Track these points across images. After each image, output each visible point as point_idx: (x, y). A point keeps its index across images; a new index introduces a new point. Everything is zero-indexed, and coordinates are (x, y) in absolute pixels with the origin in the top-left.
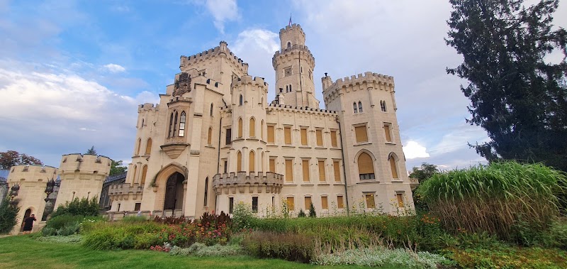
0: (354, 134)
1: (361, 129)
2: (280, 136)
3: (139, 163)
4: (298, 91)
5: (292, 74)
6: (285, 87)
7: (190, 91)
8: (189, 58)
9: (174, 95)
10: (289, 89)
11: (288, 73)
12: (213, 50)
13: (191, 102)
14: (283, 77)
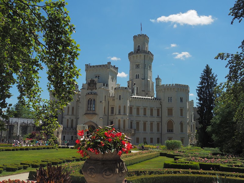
3: (70, 118)
4: (142, 79)
5: (140, 68)
6: (135, 75)
7: (96, 89)
8: (91, 67)
9: (88, 90)
10: (137, 77)
11: (138, 66)
12: (104, 65)
13: (97, 95)
14: (135, 68)
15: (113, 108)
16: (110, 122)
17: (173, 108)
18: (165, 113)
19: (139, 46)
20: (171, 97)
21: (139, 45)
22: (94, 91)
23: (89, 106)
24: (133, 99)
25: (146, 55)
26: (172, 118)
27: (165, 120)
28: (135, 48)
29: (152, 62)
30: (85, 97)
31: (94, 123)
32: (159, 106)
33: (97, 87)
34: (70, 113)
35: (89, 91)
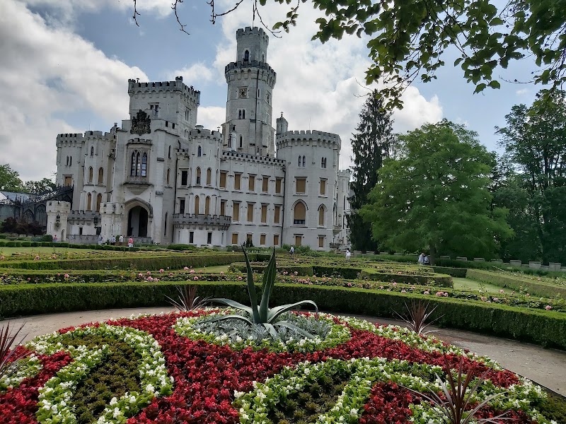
0: (295, 184)
1: (301, 181)
2: (230, 182)
3: (94, 192)
4: (252, 121)
5: (248, 97)
6: (238, 112)
7: (149, 132)
8: (140, 85)
9: (131, 132)
10: (242, 115)
11: (243, 93)
12: (168, 84)
13: (151, 145)
14: (237, 98)
15: (185, 174)
16: (178, 201)
17: (307, 179)
18: (291, 187)
19: (247, 52)
20: (304, 157)
21: (248, 49)
22: (146, 137)
23: (134, 168)
24: (228, 157)
25: (261, 70)
26: (303, 199)
27: (290, 202)
28: (239, 56)
29: (272, 87)
30: (125, 147)
31: (143, 202)
32: (280, 174)
33: (153, 128)
34: (95, 180)
35: (135, 136)
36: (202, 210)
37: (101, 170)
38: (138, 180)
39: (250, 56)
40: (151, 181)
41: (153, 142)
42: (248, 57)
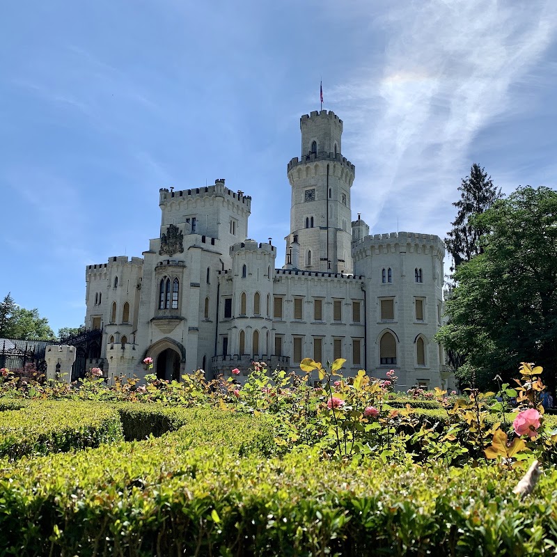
0: (379, 308)
1: (387, 307)
2: (288, 309)
3: (117, 333)
4: (321, 228)
5: (316, 199)
6: (304, 220)
7: (182, 251)
8: (173, 194)
9: (160, 254)
10: (309, 223)
11: (310, 195)
12: (206, 189)
13: (184, 267)
14: (302, 201)
15: (228, 303)
16: (220, 340)
17: (396, 299)
18: (374, 312)
19: (314, 143)
20: (389, 270)
21: (315, 139)
22: (178, 256)
23: (163, 299)
24: (284, 276)
25: (331, 164)
26: (392, 327)
27: (375, 332)
28: (304, 150)
29: (350, 184)
30: (154, 273)
31: (174, 342)
32: (358, 295)
33: (186, 245)
34: (118, 320)
35: (165, 257)
36: (249, 349)
37: (126, 306)
38: (168, 314)
39: (318, 148)
40: (184, 313)
41: (186, 264)
42: (316, 149)
